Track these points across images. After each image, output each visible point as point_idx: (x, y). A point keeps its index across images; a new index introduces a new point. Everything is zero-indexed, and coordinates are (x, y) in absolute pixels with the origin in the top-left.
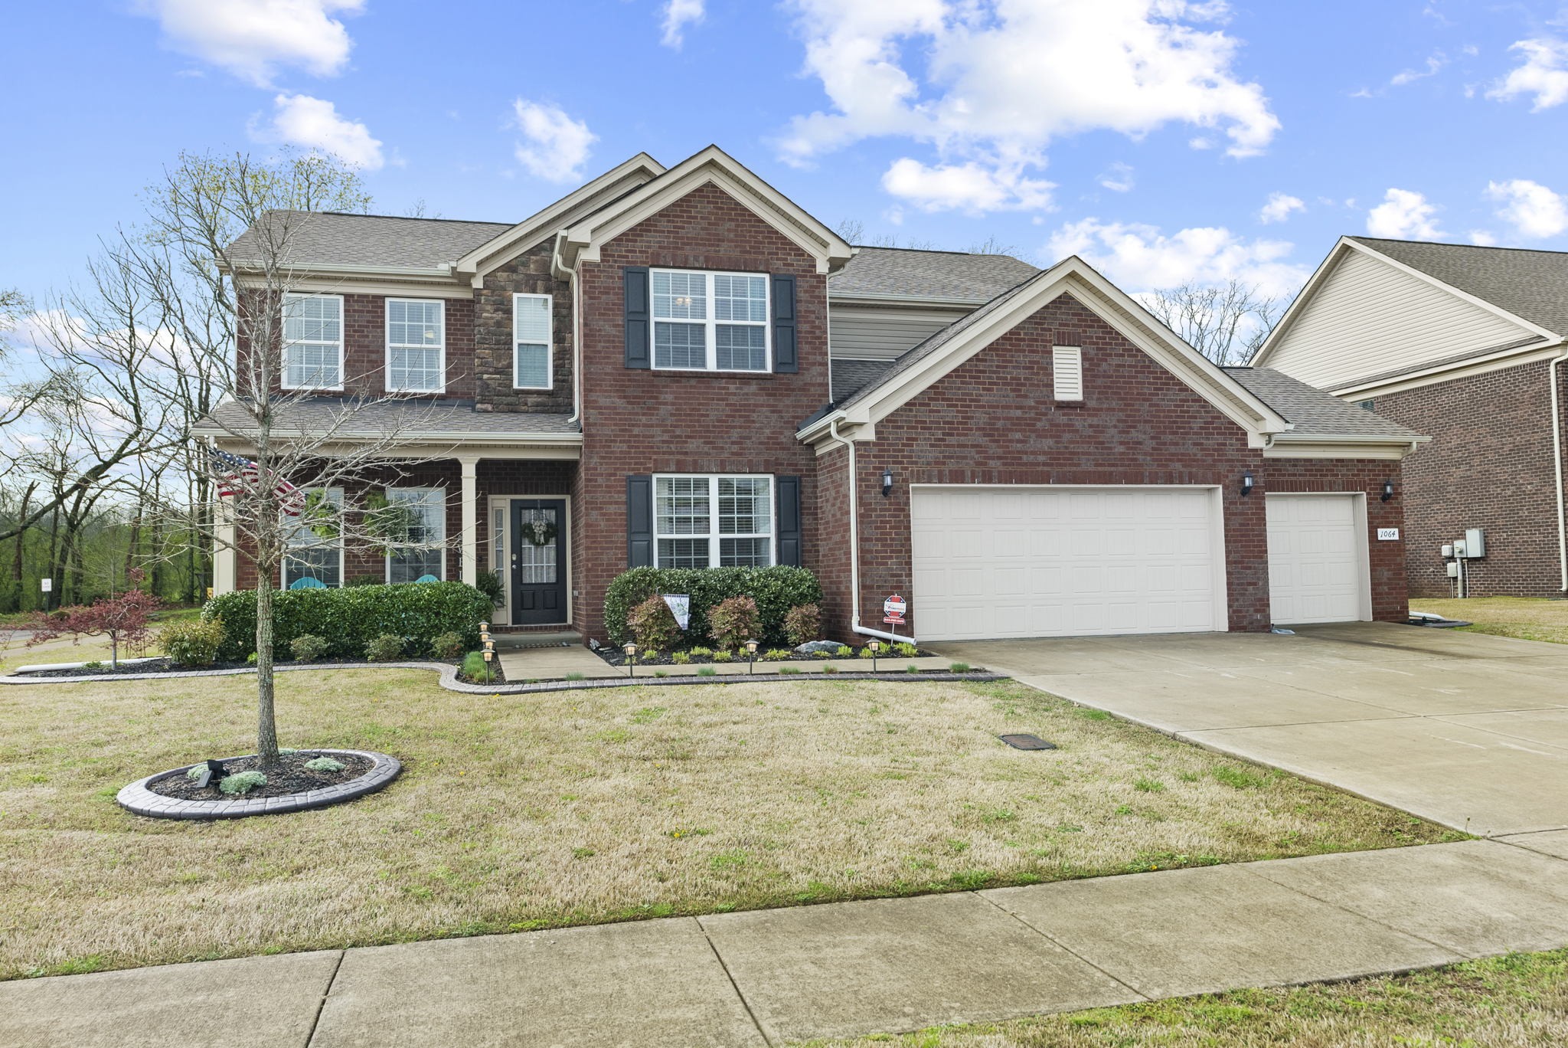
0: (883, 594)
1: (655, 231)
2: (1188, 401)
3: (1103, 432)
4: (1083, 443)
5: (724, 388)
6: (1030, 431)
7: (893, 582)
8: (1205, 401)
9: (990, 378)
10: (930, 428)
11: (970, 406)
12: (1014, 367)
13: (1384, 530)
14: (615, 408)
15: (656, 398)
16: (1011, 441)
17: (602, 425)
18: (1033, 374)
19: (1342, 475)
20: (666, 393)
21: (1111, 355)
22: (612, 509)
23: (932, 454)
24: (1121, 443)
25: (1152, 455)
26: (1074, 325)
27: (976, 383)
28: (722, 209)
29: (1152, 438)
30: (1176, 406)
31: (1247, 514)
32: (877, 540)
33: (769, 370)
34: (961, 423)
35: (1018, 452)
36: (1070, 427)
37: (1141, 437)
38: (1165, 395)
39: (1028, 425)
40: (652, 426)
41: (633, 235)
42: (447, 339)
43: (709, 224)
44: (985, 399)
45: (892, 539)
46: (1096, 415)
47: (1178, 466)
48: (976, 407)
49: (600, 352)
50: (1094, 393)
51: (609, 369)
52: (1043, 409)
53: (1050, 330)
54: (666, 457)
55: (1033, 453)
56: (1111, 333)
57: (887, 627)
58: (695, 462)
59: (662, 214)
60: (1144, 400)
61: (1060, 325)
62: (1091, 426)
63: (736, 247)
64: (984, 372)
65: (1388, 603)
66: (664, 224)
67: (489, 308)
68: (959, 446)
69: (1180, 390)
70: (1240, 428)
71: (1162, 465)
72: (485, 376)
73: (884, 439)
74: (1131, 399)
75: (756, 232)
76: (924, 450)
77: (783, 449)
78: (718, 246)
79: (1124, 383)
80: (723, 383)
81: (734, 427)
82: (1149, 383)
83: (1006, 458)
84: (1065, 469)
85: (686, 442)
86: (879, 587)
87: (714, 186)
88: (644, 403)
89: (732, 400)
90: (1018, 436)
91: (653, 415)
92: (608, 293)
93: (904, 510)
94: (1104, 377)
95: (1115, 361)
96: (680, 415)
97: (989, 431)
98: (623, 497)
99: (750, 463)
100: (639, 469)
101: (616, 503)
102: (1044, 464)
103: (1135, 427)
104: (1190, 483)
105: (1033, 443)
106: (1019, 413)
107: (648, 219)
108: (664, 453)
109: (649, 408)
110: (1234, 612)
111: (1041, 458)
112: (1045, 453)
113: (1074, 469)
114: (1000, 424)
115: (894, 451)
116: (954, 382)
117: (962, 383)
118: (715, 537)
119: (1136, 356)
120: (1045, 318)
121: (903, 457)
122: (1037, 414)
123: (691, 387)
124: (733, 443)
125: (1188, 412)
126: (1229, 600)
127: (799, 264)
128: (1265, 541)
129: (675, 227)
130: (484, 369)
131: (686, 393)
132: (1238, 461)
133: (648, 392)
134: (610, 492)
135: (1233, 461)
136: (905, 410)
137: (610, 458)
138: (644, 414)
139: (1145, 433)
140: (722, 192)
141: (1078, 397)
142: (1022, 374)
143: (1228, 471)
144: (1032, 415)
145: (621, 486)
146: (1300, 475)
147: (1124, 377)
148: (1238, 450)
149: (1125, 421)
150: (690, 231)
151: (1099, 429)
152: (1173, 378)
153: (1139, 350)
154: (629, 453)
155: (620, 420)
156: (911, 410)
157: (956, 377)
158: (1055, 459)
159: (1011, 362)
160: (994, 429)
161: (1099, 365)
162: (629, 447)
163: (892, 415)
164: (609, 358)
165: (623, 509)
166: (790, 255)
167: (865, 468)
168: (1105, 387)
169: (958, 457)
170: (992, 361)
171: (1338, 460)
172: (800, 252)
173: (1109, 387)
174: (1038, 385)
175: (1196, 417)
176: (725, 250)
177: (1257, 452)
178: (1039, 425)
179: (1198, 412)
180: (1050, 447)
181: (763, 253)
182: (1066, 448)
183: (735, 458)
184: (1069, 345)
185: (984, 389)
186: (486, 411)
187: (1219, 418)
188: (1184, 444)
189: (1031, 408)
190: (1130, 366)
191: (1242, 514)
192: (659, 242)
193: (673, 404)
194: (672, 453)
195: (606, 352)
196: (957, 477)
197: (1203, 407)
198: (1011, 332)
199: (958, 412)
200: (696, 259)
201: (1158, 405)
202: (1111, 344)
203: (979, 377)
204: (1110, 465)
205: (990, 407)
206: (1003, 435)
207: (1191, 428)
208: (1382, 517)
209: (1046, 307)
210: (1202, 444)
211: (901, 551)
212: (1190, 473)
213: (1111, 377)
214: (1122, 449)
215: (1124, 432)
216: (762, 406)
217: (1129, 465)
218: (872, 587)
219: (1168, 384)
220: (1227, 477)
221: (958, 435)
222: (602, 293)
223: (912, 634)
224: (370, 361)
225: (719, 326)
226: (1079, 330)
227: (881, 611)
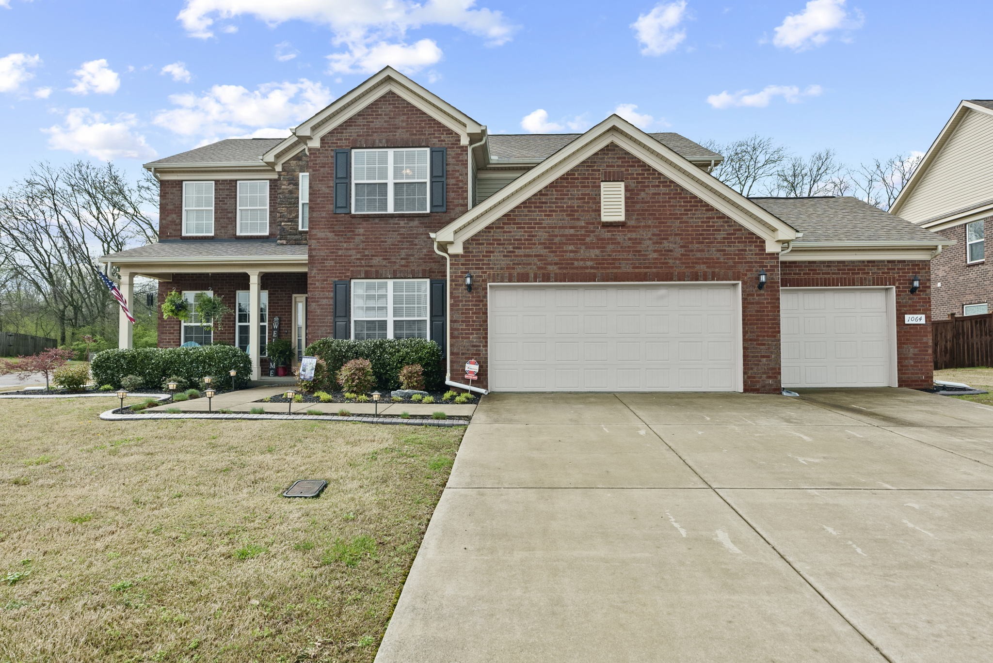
0: (466, 358)
1: (355, 126)
2: (713, 218)
3: (640, 243)
4: (623, 251)
5: (396, 224)
6: (581, 244)
7: (473, 350)
8: (728, 218)
9: (550, 207)
10: (504, 244)
11: (534, 228)
12: (569, 199)
13: (911, 316)
14: (328, 239)
15: (353, 231)
16: (566, 252)
17: (319, 250)
18: (584, 203)
19: (872, 273)
20: (360, 228)
21: (648, 186)
22: (325, 301)
23: (505, 262)
24: (655, 251)
25: (680, 259)
26: (618, 166)
27: (540, 211)
28: (398, 107)
29: (681, 247)
30: (702, 222)
31: (763, 303)
32: (462, 321)
33: (428, 211)
34: (527, 240)
35: (571, 259)
36: (613, 241)
37: (672, 246)
38: (694, 214)
39: (579, 240)
40: (350, 249)
41: (341, 129)
42: (270, 203)
43: (390, 118)
44: (546, 222)
45: (473, 321)
46: (635, 231)
47: (703, 268)
48: (539, 228)
49: (318, 204)
50: (633, 215)
51: (324, 214)
52: (591, 227)
53: (599, 170)
54: (359, 268)
55: (582, 260)
56: (649, 170)
57: (467, 382)
58: (377, 272)
59: (359, 114)
60: (675, 219)
61: (607, 166)
62: (630, 239)
63: (407, 131)
64: (546, 203)
65: (912, 374)
66: (361, 121)
67: (285, 182)
68: (525, 256)
69: (707, 210)
70: (759, 238)
71: (690, 267)
72: (283, 224)
73: (469, 252)
74: (664, 218)
75: (420, 121)
76: (498, 259)
77: (435, 262)
78: (395, 132)
79: (659, 206)
80: (396, 220)
81: (403, 249)
82: (680, 206)
83: (562, 264)
84: (608, 271)
85: (372, 259)
86: (463, 354)
87: (393, 93)
88: (346, 235)
89: (402, 231)
90: (571, 248)
91: (351, 242)
92: (324, 167)
93: (482, 301)
94: (642, 203)
95: (652, 190)
96: (368, 242)
97: (549, 245)
98: (332, 294)
99: (413, 272)
100: (341, 277)
101: (327, 298)
102: (592, 268)
103: (667, 239)
104: (713, 280)
105: (583, 252)
106: (572, 231)
107: (351, 119)
108: (357, 266)
109: (348, 238)
110: (749, 377)
111: (589, 263)
112: (592, 260)
113: (615, 271)
114: (557, 240)
115: (477, 260)
116: (522, 211)
117: (529, 211)
118: (390, 319)
119: (670, 186)
120: (595, 162)
121: (483, 264)
122: (586, 231)
123: (376, 224)
124: (402, 259)
125: (713, 226)
126: (744, 369)
127: (449, 140)
128: (779, 324)
129: (367, 122)
130: (282, 219)
131: (372, 227)
132: (756, 262)
133: (348, 228)
134: (323, 291)
135: (752, 262)
136: (485, 232)
137: (324, 270)
138: (345, 242)
139: (675, 243)
140: (398, 97)
141: (622, 218)
142: (576, 203)
143: (747, 271)
144: (583, 233)
145: (331, 288)
146: (833, 274)
147: (659, 202)
148: (756, 254)
149: (659, 235)
150: (378, 123)
151: (637, 242)
152: (701, 201)
153: (672, 182)
154: (336, 266)
155: (331, 246)
156: (489, 232)
157: (524, 207)
158: (600, 264)
159: (567, 195)
160: (553, 244)
161: (638, 194)
162: (336, 263)
163: (476, 235)
164: (324, 207)
165: (332, 302)
166: (443, 134)
167: (455, 273)
168: (642, 210)
169: (524, 264)
170: (552, 195)
171: (869, 262)
172: (449, 132)
173: (646, 210)
174: (588, 211)
175: (720, 230)
176: (400, 134)
177: (774, 256)
178: (588, 239)
179: (722, 226)
180: (596, 255)
181: (425, 134)
182: (610, 255)
183: (403, 269)
184: (614, 181)
185: (545, 215)
186: (282, 244)
187: (740, 230)
188: (708, 251)
189: (582, 227)
190: (664, 194)
191: (758, 303)
192: (357, 132)
193: (364, 235)
194: (363, 266)
195: (322, 204)
196: (524, 278)
197: (727, 222)
198: (568, 174)
199: (525, 232)
200: (380, 141)
201: (687, 222)
202: (649, 178)
203: (542, 207)
204: (645, 268)
205: (549, 228)
206: (559, 248)
207: (715, 239)
208: (910, 306)
209: (596, 154)
210: (724, 250)
211: (480, 330)
212: (713, 273)
213: (648, 202)
214: (655, 255)
215: (657, 243)
216: (422, 234)
217: (662, 267)
218: (458, 354)
219: (697, 206)
220: (746, 275)
221: (524, 248)
222: (321, 167)
223: (486, 387)
224: (228, 218)
225: (395, 184)
226: (624, 169)
227: (464, 370)
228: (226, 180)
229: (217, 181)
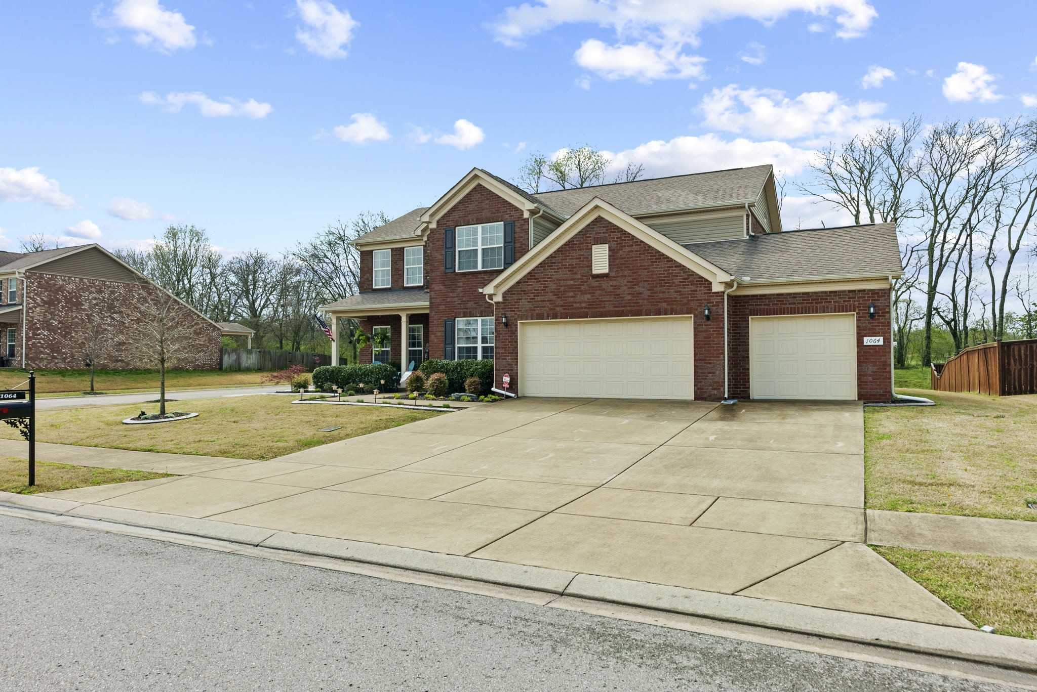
0: (504, 373)
1: (457, 210)
2: (672, 267)
3: (619, 289)
4: (607, 295)
5: (483, 278)
6: (578, 291)
7: (508, 367)
8: (684, 266)
9: (557, 266)
10: (528, 293)
11: (547, 281)
12: (570, 259)
13: (870, 338)
14: (441, 291)
15: (456, 285)
16: (568, 297)
17: (436, 298)
18: (580, 261)
19: (834, 302)
20: (462, 282)
21: (625, 246)
22: (439, 334)
23: (528, 306)
24: (629, 294)
25: (648, 299)
26: (603, 233)
27: (551, 269)
28: (484, 195)
29: (648, 290)
30: (664, 271)
31: (710, 331)
32: (502, 348)
33: (502, 268)
34: (543, 290)
35: (572, 302)
36: (599, 288)
37: (641, 290)
38: (658, 265)
39: (576, 288)
40: (454, 297)
41: (449, 214)
42: (424, 262)
43: (479, 203)
44: (556, 276)
45: (509, 348)
46: (615, 280)
47: (664, 305)
48: (550, 281)
49: (436, 267)
50: (614, 268)
51: (439, 274)
52: (585, 279)
53: (591, 237)
54: (459, 310)
55: (578, 302)
56: (625, 234)
57: (503, 389)
58: (470, 312)
59: (460, 202)
60: (644, 269)
61: (596, 233)
62: (612, 286)
63: (489, 211)
64: (555, 263)
65: (871, 389)
66: (461, 207)
68: (541, 301)
69: (667, 261)
70: (707, 280)
71: (654, 305)
73: (506, 300)
74: (636, 269)
75: (498, 203)
76: (525, 304)
78: (482, 212)
79: (633, 261)
82: (648, 259)
83: (565, 306)
84: (596, 310)
85: (467, 304)
86: (502, 370)
87: (481, 185)
88: (452, 287)
90: (571, 294)
91: (455, 292)
92: (438, 241)
93: (514, 333)
94: (620, 259)
95: (628, 249)
96: (465, 291)
97: (555, 294)
98: (443, 329)
100: (450, 316)
101: (441, 331)
102: (585, 308)
103: (638, 285)
104: (672, 314)
105: (580, 297)
106: (572, 282)
107: (455, 205)
109: (453, 290)
110: (698, 389)
111: (584, 305)
112: (585, 302)
113: (601, 310)
114: (562, 289)
115: (511, 305)
116: (540, 270)
117: (544, 269)
118: (480, 345)
119: (640, 245)
120: (588, 231)
121: (515, 308)
122: (582, 282)
123: (470, 278)
125: (672, 273)
126: (695, 382)
127: (516, 215)
129: (465, 207)
131: (467, 281)
132: (705, 300)
133: (454, 282)
134: (438, 327)
135: (701, 300)
136: (516, 286)
137: (439, 312)
138: (451, 292)
139: (644, 288)
140: (484, 187)
141: (607, 271)
142: (574, 262)
143: (698, 306)
144: (579, 283)
145: (443, 324)
146: (798, 303)
147: (633, 257)
148: (705, 293)
149: (632, 282)
150: (471, 207)
151: (616, 287)
152: (663, 255)
153: (642, 242)
154: (446, 310)
155: (443, 295)
156: (519, 285)
157: (541, 267)
158: (591, 305)
159: (569, 256)
160: (559, 292)
161: (618, 253)
162: (446, 307)
163: (510, 288)
164: (439, 269)
165: (443, 334)
166: (512, 211)
167: (498, 314)
168: (621, 264)
169: (541, 307)
170: (559, 257)
171: (831, 292)
172: (516, 209)
173: (623, 264)
174: (583, 267)
175: (677, 276)
176: (485, 214)
177: (718, 294)
178: (583, 288)
179: (678, 273)
180: (588, 299)
181: (500, 212)
182: (597, 299)
183: (486, 309)
184: (600, 244)
185: (554, 272)
187: (693, 275)
188: (668, 292)
189: (578, 279)
190: (636, 251)
191: (706, 331)
192: (459, 215)
193: (462, 287)
194: (462, 309)
195: (438, 267)
196: (540, 317)
197: (682, 269)
198: (569, 241)
199: (541, 284)
200: (473, 220)
201: (653, 271)
202: (625, 240)
203: (552, 266)
204: (622, 307)
205: (557, 280)
206: (564, 294)
207: (674, 283)
208: (869, 329)
209: (588, 225)
210: (681, 291)
211: (513, 353)
212: (672, 309)
213: (625, 258)
214: (629, 297)
215: (631, 288)
217: (634, 306)
218: (499, 370)
219: (660, 258)
220: (697, 310)
221: (541, 296)
222: (437, 241)
223: (516, 393)
224: (399, 275)
225: (483, 249)
226: (607, 235)
227: (502, 381)
228: (397, 248)
229: (392, 249)
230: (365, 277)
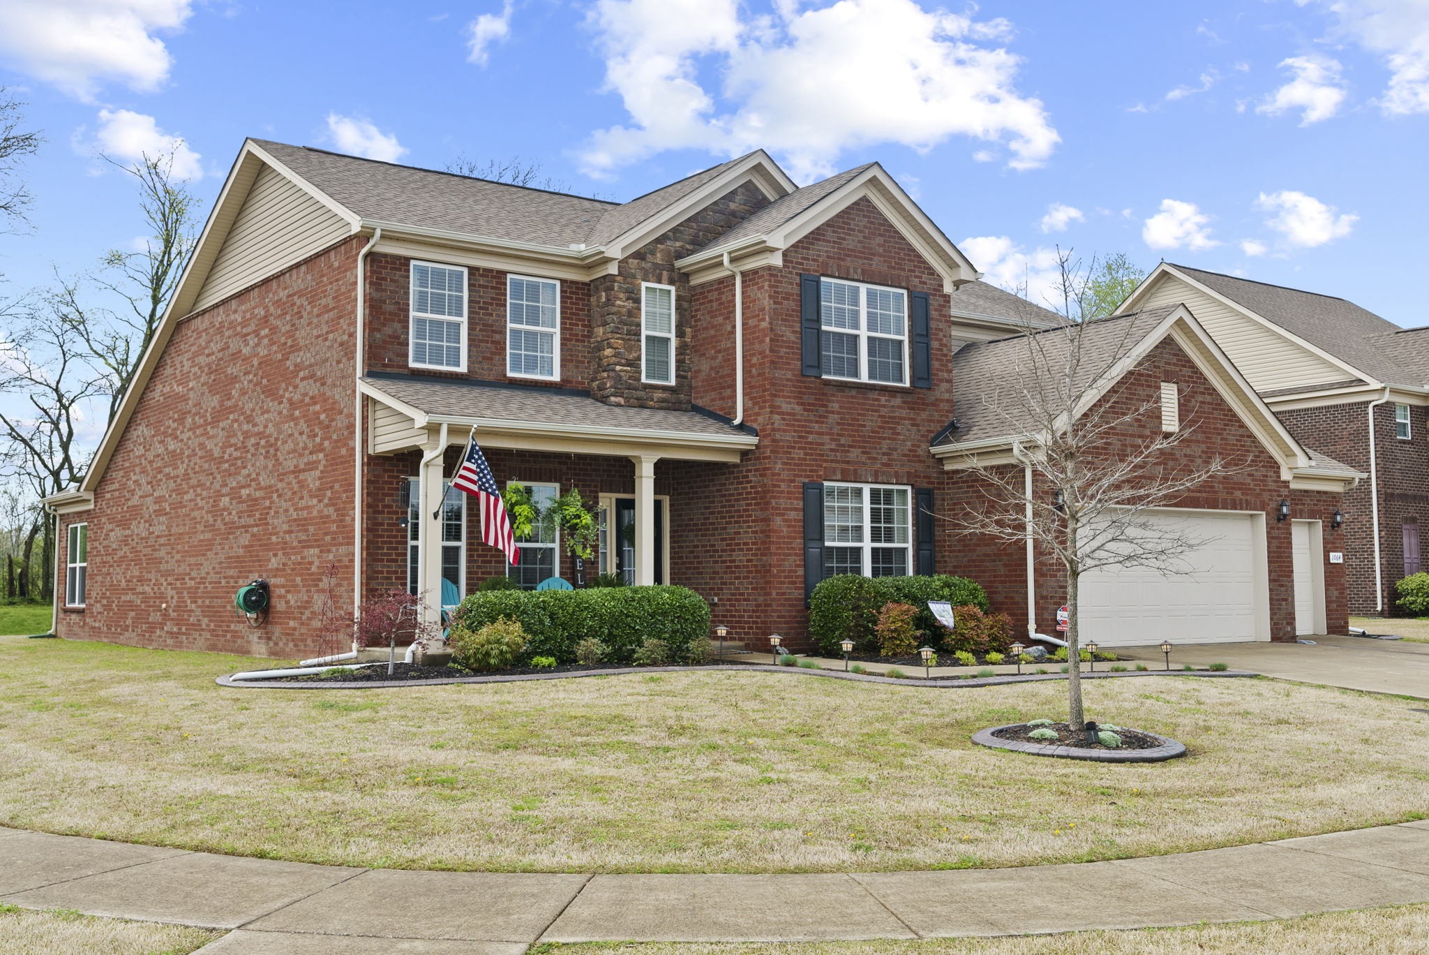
0: (1055, 603)
1: (824, 240)
2: (1244, 435)
3: (1193, 461)
4: (1180, 470)
5: (876, 400)
7: (1060, 592)
8: (1254, 437)
9: (1121, 408)
10: (1084, 452)
11: (1110, 433)
12: (1137, 400)
13: (1333, 554)
14: (794, 414)
15: (825, 406)
16: (1135, 467)
17: (785, 431)
20: (833, 402)
21: (1198, 392)
22: (792, 515)
24: (1204, 472)
25: (1223, 483)
26: (1175, 365)
27: (1113, 413)
28: (874, 224)
29: (1223, 469)
30: (1237, 441)
31: (1281, 538)
32: (1049, 553)
33: (907, 384)
34: (1105, 448)
35: (1141, 477)
36: (1173, 456)
37: (1217, 467)
38: (1230, 431)
40: (822, 434)
41: (807, 243)
42: (562, 323)
43: (864, 237)
44: (1119, 427)
46: (1187, 446)
47: (1239, 494)
48: (1114, 434)
49: (782, 358)
50: (1185, 426)
51: (789, 375)
52: (1155, 438)
53: (1160, 367)
54: (834, 465)
55: (1149, 478)
56: (1197, 374)
58: (855, 471)
59: (829, 224)
60: (1217, 434)
61: (1166, 363)
62: (1185, 456)
63: (885, 261)
64: (1118, 402)
65: (1336, 618)
66: (830, 235)
67: (622, 295)
68: (1103, 469)
69: (1239, 426)
70: (1275, 463)
71: (1230, 493)
72: (618, 368)
74: (1209, 433)
75: (899, 248)
77: (920, 461)
78: (871, 259)
79: (1205, 418)
80: (875, 395)
81: (884, 438)
82: (1221, 420)
83: (1132, 482)
85: (848, 451)
86: (1052, 598)
87: (868, 201)
88: (817, 411)
89: (884, 411)
91: (823, 423)
92: (788, 299)
94: (1193, 412)
95: (1200, 398)
96: (844, 424)
97: (1122, 457)
98: (801, 504)
99: (896, 475)
100: (812, 477)
101: (795, 509)
102: (1156, 489)
104: (1247, 509)
105: (1150, 469)
106: (1140, 441)
107: (818, 229)
108: (832, 461)
109: (820, 416)
110: (1274, 624)
111: (1155, 483)
112: (1156, 478)
113: (1175, 494)
114: (1128, 451)
116: (1098, 411)
117: (1104, 411)
118: (867, 545)
119: (1213, 395)
120: (1156, 357)
122: (1151, 443)
123: (852, 397)
124: (884, 454)
125: (1244, 447)
126: (1271, 614)
127: (931, 283)
128: (1291, 562)
129: (838, 238)
130: (617, 360)
131: (848, 402)
132: (1276, 491)
133: (820, 400)
134: (790, 499)
135: (1273, 491)
137: (790, 464)
138: (817, 422)
139: (1219, 464)
140: (874, 208)
141: (1176, 429)
142: (1142, 406)
143: (1269, 500)
144: (1148, 444)
145: (799, 493)
147: (1205, 413)
148: (1275, 481)
149: (1206, 453)
150: (850, 242)
151: (1191, 459)
152: (1235, 415)
153: (1213, 389)
154: (805, 460)
155: (799, 426)
157: (1101, 406)
158: (1163, 484)
159: (1135, 394)
160: (1125, 456)
161: (1190, 402)
162: (806, 454)
164: (788, 364)
165: (800, 516)
166: (924, 273)
167: (1041, 487)
168: (1193, 421)
170: (1124, 392)
172: (931, 271)
173: (1196, 421)
174: (1153, 417)
175: (1249, 451)
176: (877, 264)
177: (1286, 483)
179: (1250, 447)
180: (1160, 473)
181: (904, 270)
182: (1170, 474)
183: (885, 469)
184: (1171, 382)
185: (1119, 418)
186: (619, 405)
187: (1263, 452)
188: (1242, 475)
189: (1148, 437)
190: (1208, 403)
191: (1278, 538)
192: (827, 251)
193: (838, 413)
194: (837, 462)
195: (787, 358)
197: (1253, 443)
199: (1102, 438)
200: (854, 270)
201: (1226, 440)
202: (1198, 383)
203: (1116, 407)
204: (1198, 492)
205: (1123, 434)
207: (1246, 461)
208: (1332, 543)
209: (1157, 347)
210: (1253, 475)
212: (1246, 501)
213: (1197, 412)
214: (1205, 477)
215: (1206, 462)
216: (905, 419)
217: (1210, 492)
218: (1046, 597)
220: (1269, 505)
222: (783, 298)
224: (493, 342)
225: (869, 338)
226: (1178, 369)
227: (1055, 620)
228: (491, 271)
229: (472, 270)
230: (388, 330)
